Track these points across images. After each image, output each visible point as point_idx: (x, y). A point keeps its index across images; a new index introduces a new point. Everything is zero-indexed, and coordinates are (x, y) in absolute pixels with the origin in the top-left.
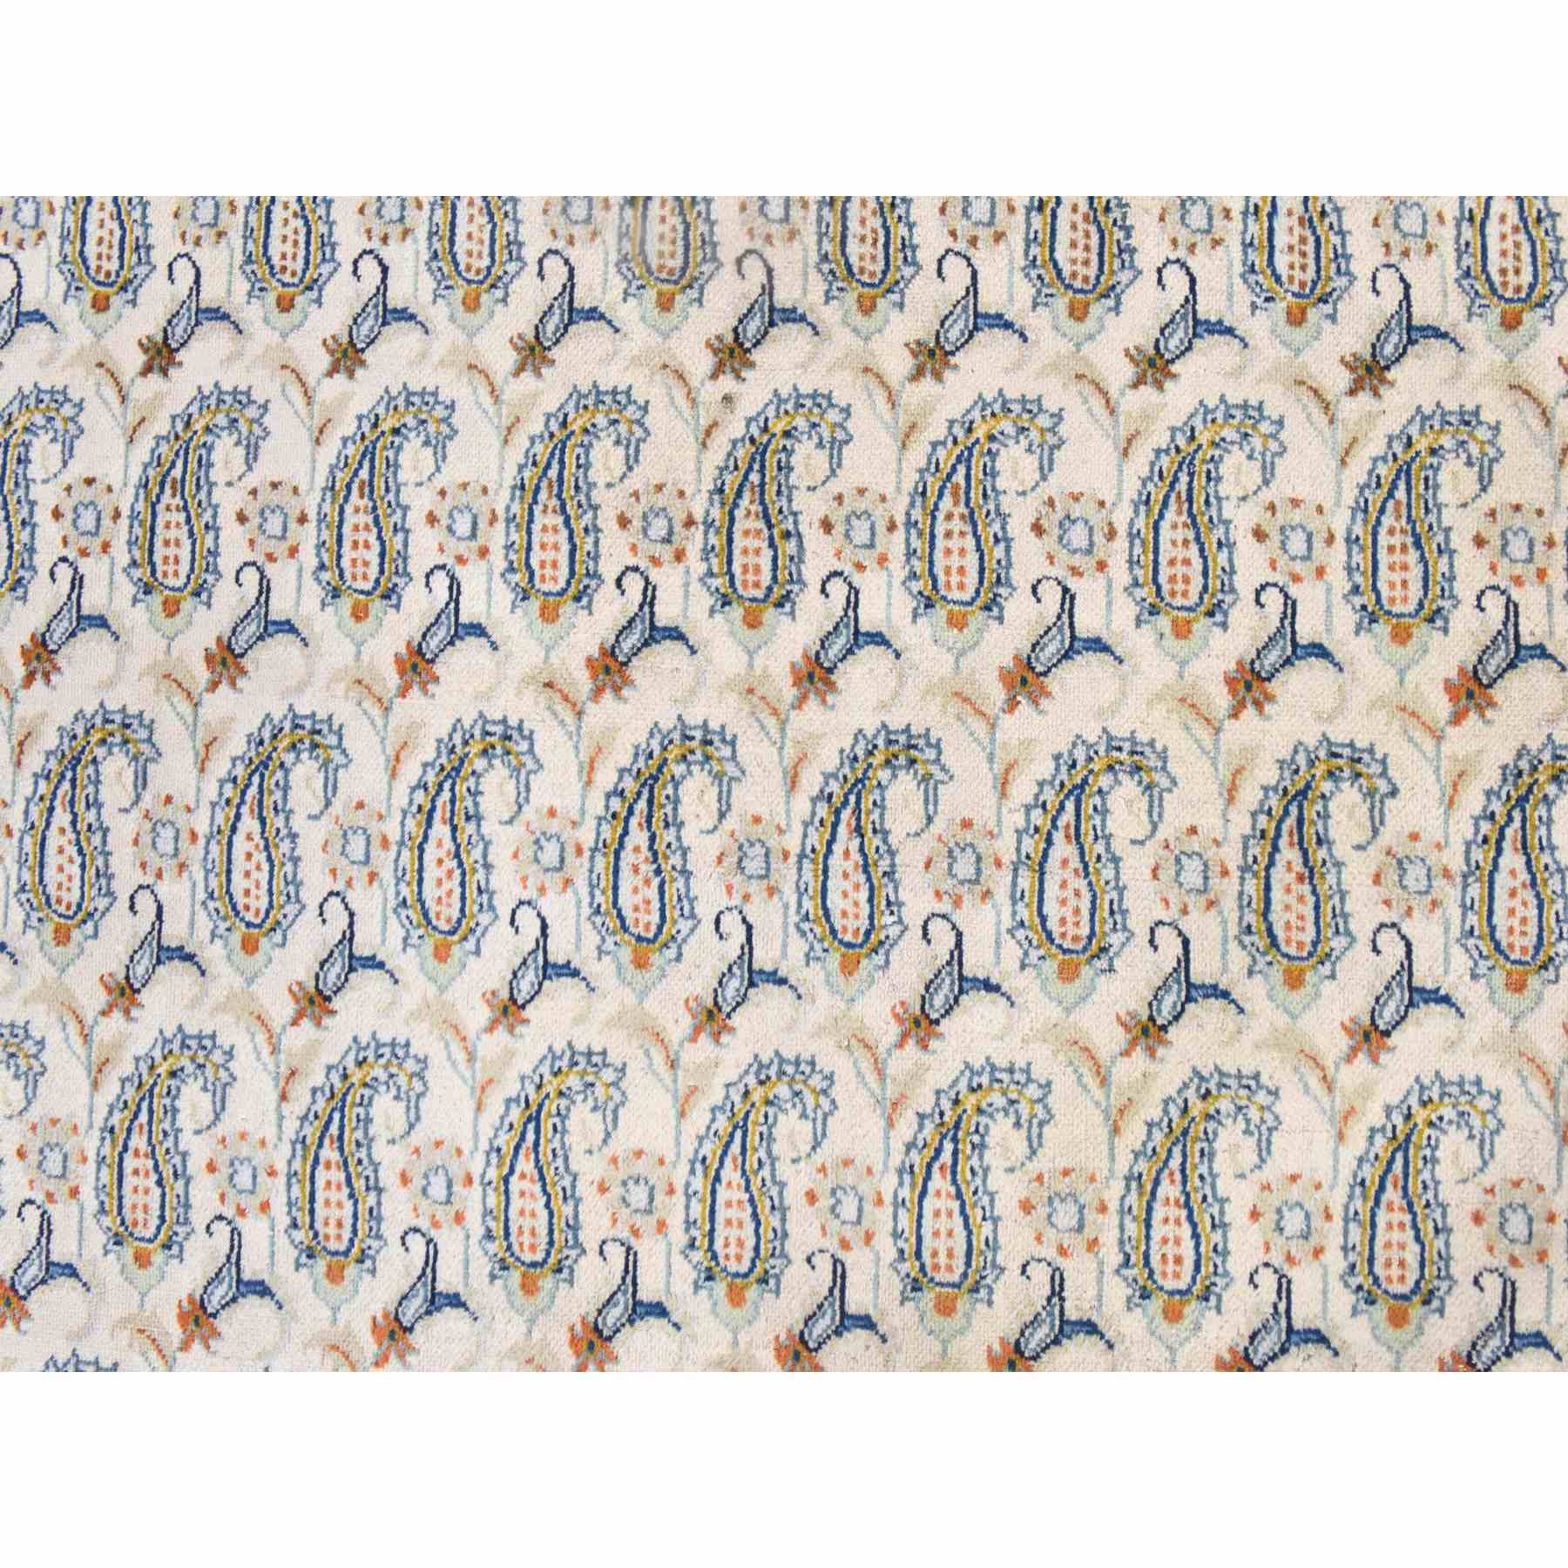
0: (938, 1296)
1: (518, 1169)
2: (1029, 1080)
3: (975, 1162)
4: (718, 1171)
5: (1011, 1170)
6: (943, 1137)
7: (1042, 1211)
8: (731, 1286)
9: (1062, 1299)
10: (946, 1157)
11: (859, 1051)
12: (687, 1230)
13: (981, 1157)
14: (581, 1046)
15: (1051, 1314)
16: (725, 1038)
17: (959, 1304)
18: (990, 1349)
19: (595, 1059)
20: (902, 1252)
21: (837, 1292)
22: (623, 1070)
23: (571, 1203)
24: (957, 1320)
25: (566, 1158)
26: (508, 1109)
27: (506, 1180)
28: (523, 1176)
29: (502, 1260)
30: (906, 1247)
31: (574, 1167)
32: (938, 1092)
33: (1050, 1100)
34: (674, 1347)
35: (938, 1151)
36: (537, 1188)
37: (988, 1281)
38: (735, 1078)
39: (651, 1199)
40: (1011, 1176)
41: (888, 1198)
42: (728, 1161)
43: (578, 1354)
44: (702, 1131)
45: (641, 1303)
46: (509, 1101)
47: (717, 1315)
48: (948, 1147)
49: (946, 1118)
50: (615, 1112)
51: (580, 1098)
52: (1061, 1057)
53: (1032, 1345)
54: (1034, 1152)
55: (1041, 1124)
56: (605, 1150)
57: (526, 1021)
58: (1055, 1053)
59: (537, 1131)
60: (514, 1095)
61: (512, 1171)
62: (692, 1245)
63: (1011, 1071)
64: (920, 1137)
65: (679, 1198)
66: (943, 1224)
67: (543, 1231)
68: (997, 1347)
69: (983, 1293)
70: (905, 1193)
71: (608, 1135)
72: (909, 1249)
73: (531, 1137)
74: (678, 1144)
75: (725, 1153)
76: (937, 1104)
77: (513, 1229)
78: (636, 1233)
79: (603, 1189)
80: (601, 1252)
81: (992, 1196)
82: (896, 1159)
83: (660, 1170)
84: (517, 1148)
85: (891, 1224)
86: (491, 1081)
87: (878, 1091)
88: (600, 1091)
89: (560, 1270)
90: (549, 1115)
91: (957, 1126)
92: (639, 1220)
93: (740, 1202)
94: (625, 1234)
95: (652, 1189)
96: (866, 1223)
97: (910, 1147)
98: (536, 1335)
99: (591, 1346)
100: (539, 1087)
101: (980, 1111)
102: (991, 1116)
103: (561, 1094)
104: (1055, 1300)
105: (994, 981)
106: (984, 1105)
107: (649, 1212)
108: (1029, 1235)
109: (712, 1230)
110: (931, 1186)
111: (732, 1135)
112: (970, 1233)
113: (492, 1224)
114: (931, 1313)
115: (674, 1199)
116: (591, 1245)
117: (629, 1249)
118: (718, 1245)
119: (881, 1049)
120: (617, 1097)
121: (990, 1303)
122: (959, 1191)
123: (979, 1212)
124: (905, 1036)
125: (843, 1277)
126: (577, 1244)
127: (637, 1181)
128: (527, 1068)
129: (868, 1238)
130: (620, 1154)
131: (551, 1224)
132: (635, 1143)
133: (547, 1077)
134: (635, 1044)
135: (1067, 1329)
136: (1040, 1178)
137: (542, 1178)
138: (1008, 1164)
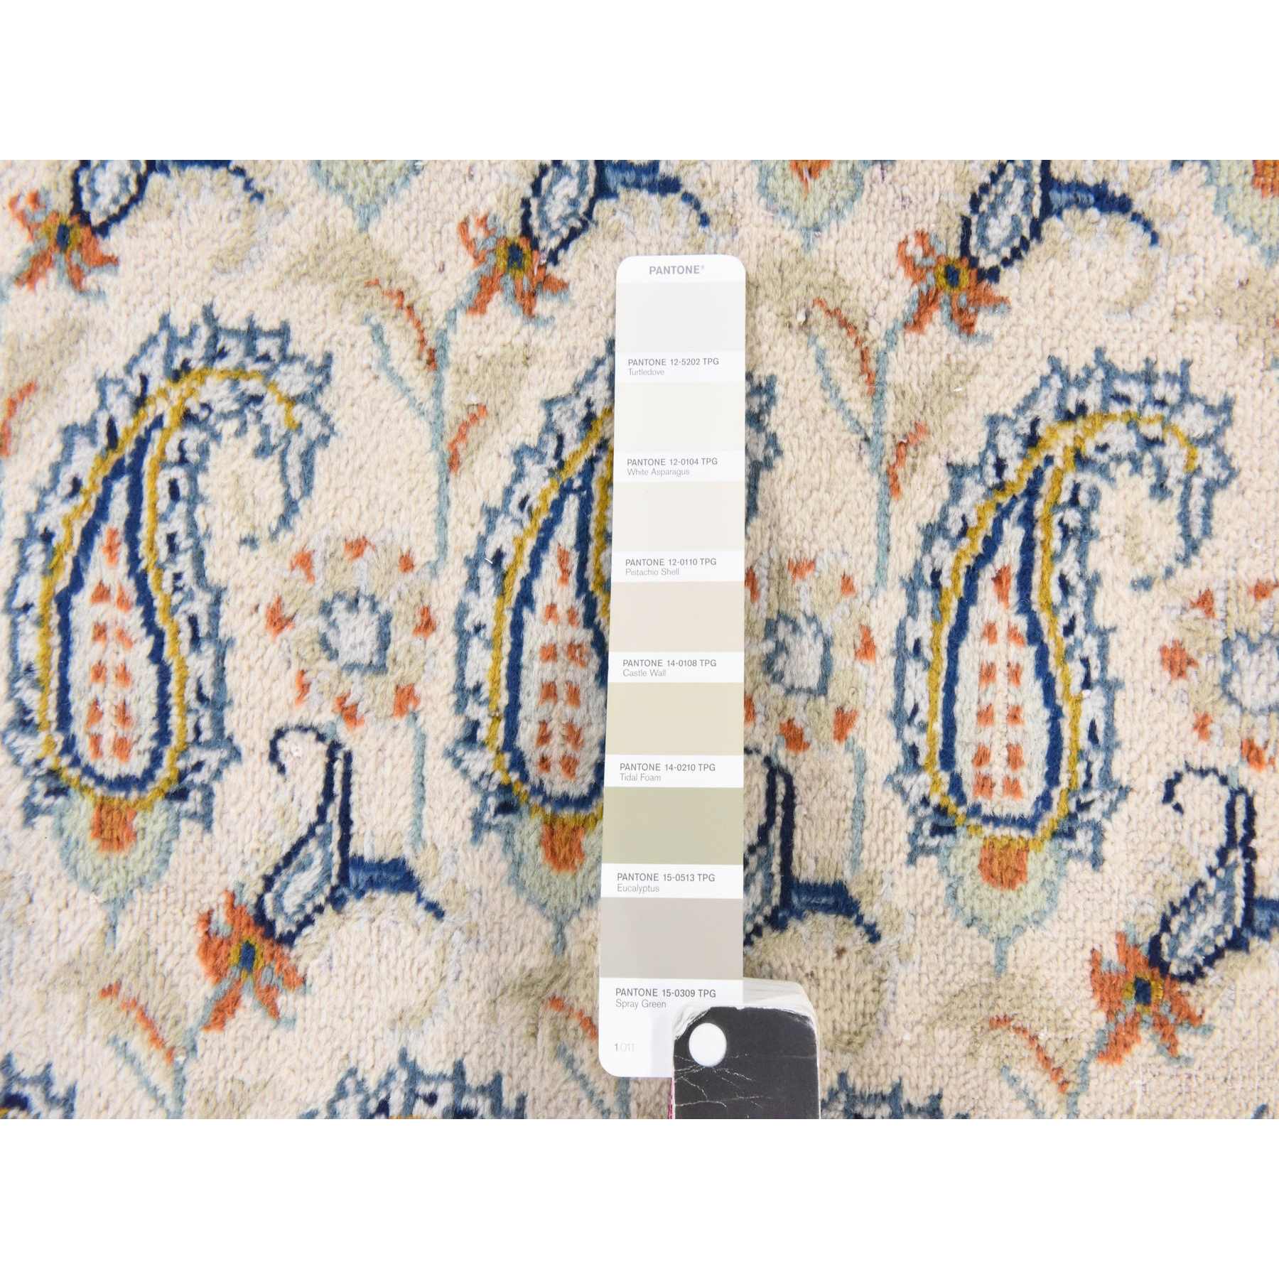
0: (991, 843)
1: (91, 579)
2: (1186, 397)
3: (1069, 565)
4: (527, 583)
5: (1145, 584)
6: (1004, 512)
7: (1209, 669)
8: (550, 824)
9: (1250, 854)
10: (1009, 555)
11: (829, 337)
12: (460, 707)
13: (1082, 558)
14: (232, 318)
15: (1226, 885)
16: (544, 306)
17: (1033, 863)
18: (1096, 959)
19: (263, 345)
20: (913, 751)
21: (775, 836)
22: (325, 368)
23: (208, 649)
24: (1029, 893)
25: (199, 557)
26: (68, 447)
27: (64, 602)
28: (102, 594)
29: (53, 773)
30: (921, 741)
31: (215, 573)
32: (993, 421)
33: (1230, 440)
34: (430, 953)
35: (992, 544)
36: (134, 618)
37: (1094, 814)
38: (565, 388)
39: (384, 641)
40: (1146, 597)
41: (885, 642)
42: (549, 563)
43: (218, 973)
44: (495, 501)
45: (359, 862)
46: (69, 433)
47: (521, 886)
48: (1013, 534)
49: (1010, 475)
50: (307, 459)
51: (231, 426)
52: (1255, 351)
53: (1186, 950)
54: (1193, 547)
55: (1210, 489)
56: (284, 537)
57: (111, 262)
58: (1243, 343)
59: (135, 496)
60: (83, 418)
61: (77, 582)
62: (470, 739)
63: (1148, 378)
64: (955, 513)
65: (444, 641)
66: (1001, 694)
67: (146, 710)
68: (1111, 953)
69: (1083, 839)
70: (921, 629)
71: (291, 506)
72: (929, 745)
73: (119, 508)
74: (442, 523)
75: (542, 545)
76: (991, 445)
77: (79, 707)
78: (349, 714)
79: (278, 621)
80: (274, 755)
81: (1102, 635)
82: (903, 560)
83: (403, 581)
84: (89, 534)
85: (889, 694)
86: (30, 388)
87: (866, 417)
88: (273, 412)
89: (182, 795)
90: (163, 464)
91: (1032, 492)
92: (356, 686)
93: (572, 647)
94: (325, 716)
95: (386, 620)
96: (837, 691)
97: (932, 532)
98: (127, 934)
99: (248, 957)
100: (140, 402)
101: (1081, 460)
102: (1103, 471)
103: (188, 418)
104: (1236, 855)
105: (1116, 189)
106: (1089, 449)
107: (379, 668)
108: (1183, 718)
109: (514, 706)
110: (975, 616)
111: (557, 507)
112: (1056, 715)
113: (31, 697)
114: (973, 882)
115: (433, 640)
116: (252, 739)
117: (334, 747)
118: (526, 737)
119: (876, 331)
120: (313, 428)
121: (1097, 861)
122: (1034, 626)
123: (1077, 670)
124: (926, 302)
125: (789, 804)
126: (221, 738)
127: (354, 605)
128: (114, 364)
129: (844, 721)
130: (318, 546)
131: (163, 695)
132: (348, 524)
133: (157, 383)
134: (351, 313)
135: (1261, 917)
136: (1205, 601)
137: (145, 599)
138: (1139, 572)
